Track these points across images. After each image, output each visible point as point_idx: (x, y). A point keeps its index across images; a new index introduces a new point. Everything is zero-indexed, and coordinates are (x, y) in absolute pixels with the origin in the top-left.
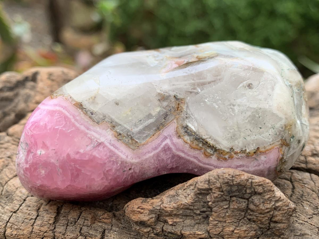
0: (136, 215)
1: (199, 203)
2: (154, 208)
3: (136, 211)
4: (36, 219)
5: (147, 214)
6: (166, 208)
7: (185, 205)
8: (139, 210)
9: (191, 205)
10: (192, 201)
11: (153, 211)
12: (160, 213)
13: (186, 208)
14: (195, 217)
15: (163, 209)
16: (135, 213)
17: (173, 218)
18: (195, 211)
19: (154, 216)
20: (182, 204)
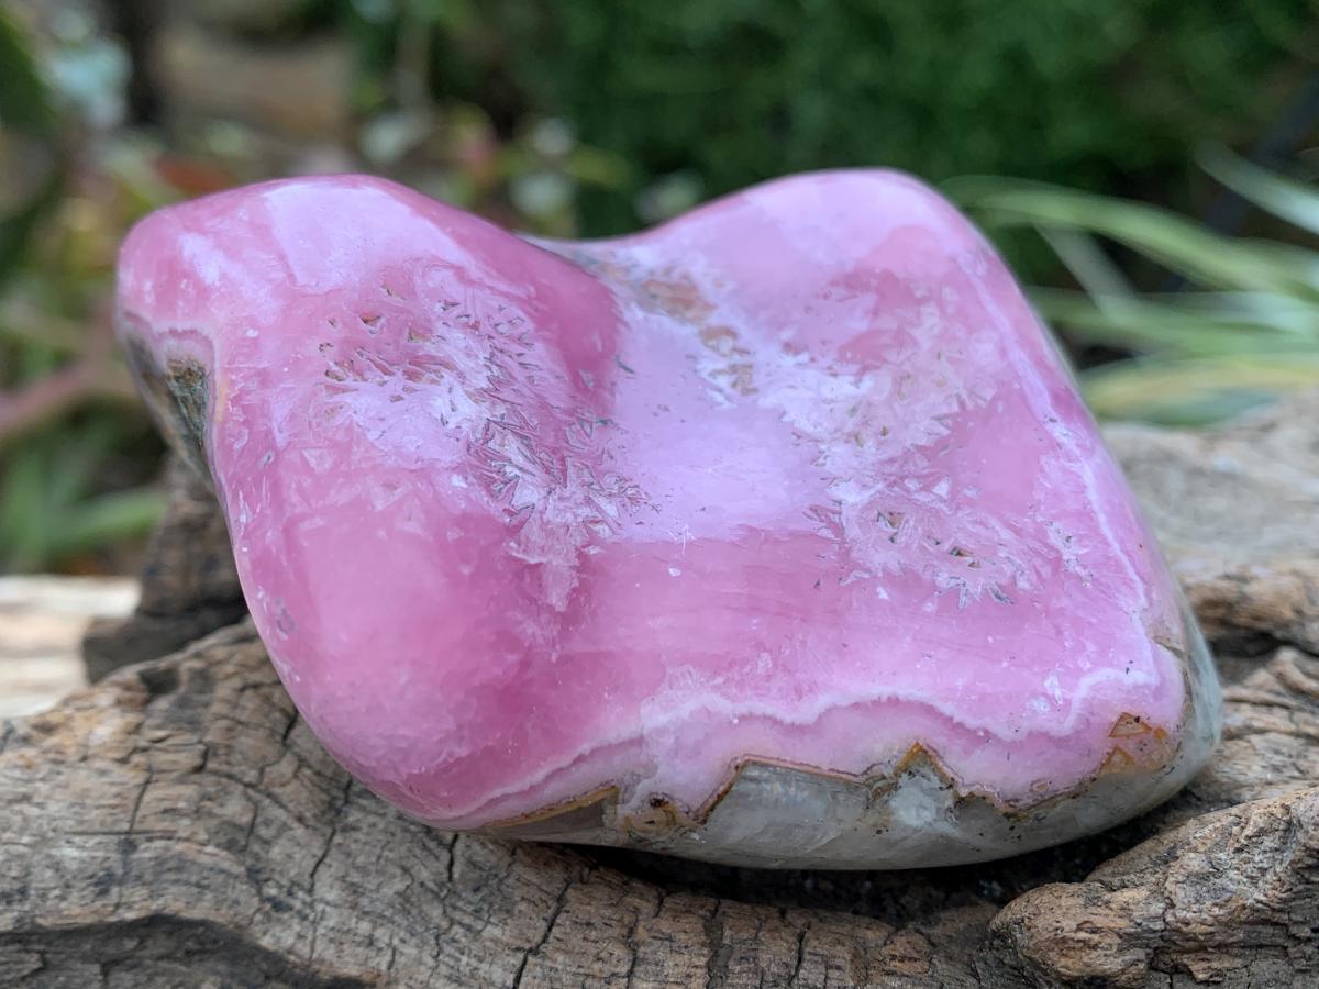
0: (1072, 953)
1: (1307, 900)
2: (1139, 925)
3: (1073, 939)
4: (630, 974)
5: (1115, 948)
6: (1188, 924)
7: (1258, 910)
8: (1082, 935)
9: (1281, 911)
10: (1284, 896)
11: (1137, 939)
12: (1162, 943)
13: (1262, 918)
14: (1290, 950)
15: (1178, 930)
16: (1069, 948)
17: (1209, 957)
18: (1294, 930)
19: (1140, 954)
20: (1244, 907)
